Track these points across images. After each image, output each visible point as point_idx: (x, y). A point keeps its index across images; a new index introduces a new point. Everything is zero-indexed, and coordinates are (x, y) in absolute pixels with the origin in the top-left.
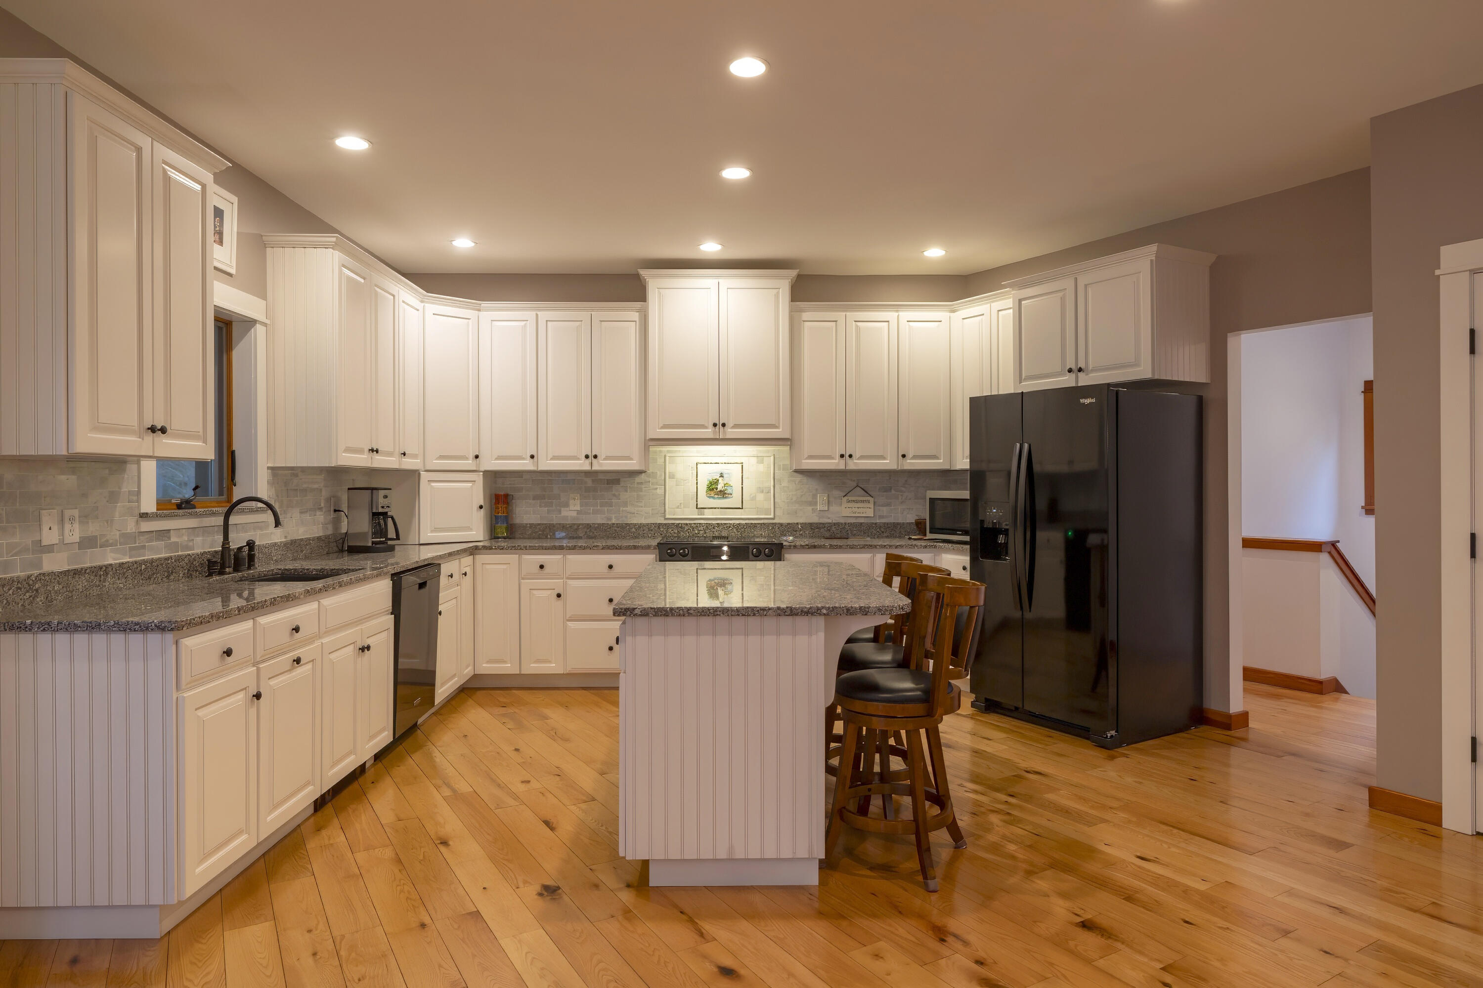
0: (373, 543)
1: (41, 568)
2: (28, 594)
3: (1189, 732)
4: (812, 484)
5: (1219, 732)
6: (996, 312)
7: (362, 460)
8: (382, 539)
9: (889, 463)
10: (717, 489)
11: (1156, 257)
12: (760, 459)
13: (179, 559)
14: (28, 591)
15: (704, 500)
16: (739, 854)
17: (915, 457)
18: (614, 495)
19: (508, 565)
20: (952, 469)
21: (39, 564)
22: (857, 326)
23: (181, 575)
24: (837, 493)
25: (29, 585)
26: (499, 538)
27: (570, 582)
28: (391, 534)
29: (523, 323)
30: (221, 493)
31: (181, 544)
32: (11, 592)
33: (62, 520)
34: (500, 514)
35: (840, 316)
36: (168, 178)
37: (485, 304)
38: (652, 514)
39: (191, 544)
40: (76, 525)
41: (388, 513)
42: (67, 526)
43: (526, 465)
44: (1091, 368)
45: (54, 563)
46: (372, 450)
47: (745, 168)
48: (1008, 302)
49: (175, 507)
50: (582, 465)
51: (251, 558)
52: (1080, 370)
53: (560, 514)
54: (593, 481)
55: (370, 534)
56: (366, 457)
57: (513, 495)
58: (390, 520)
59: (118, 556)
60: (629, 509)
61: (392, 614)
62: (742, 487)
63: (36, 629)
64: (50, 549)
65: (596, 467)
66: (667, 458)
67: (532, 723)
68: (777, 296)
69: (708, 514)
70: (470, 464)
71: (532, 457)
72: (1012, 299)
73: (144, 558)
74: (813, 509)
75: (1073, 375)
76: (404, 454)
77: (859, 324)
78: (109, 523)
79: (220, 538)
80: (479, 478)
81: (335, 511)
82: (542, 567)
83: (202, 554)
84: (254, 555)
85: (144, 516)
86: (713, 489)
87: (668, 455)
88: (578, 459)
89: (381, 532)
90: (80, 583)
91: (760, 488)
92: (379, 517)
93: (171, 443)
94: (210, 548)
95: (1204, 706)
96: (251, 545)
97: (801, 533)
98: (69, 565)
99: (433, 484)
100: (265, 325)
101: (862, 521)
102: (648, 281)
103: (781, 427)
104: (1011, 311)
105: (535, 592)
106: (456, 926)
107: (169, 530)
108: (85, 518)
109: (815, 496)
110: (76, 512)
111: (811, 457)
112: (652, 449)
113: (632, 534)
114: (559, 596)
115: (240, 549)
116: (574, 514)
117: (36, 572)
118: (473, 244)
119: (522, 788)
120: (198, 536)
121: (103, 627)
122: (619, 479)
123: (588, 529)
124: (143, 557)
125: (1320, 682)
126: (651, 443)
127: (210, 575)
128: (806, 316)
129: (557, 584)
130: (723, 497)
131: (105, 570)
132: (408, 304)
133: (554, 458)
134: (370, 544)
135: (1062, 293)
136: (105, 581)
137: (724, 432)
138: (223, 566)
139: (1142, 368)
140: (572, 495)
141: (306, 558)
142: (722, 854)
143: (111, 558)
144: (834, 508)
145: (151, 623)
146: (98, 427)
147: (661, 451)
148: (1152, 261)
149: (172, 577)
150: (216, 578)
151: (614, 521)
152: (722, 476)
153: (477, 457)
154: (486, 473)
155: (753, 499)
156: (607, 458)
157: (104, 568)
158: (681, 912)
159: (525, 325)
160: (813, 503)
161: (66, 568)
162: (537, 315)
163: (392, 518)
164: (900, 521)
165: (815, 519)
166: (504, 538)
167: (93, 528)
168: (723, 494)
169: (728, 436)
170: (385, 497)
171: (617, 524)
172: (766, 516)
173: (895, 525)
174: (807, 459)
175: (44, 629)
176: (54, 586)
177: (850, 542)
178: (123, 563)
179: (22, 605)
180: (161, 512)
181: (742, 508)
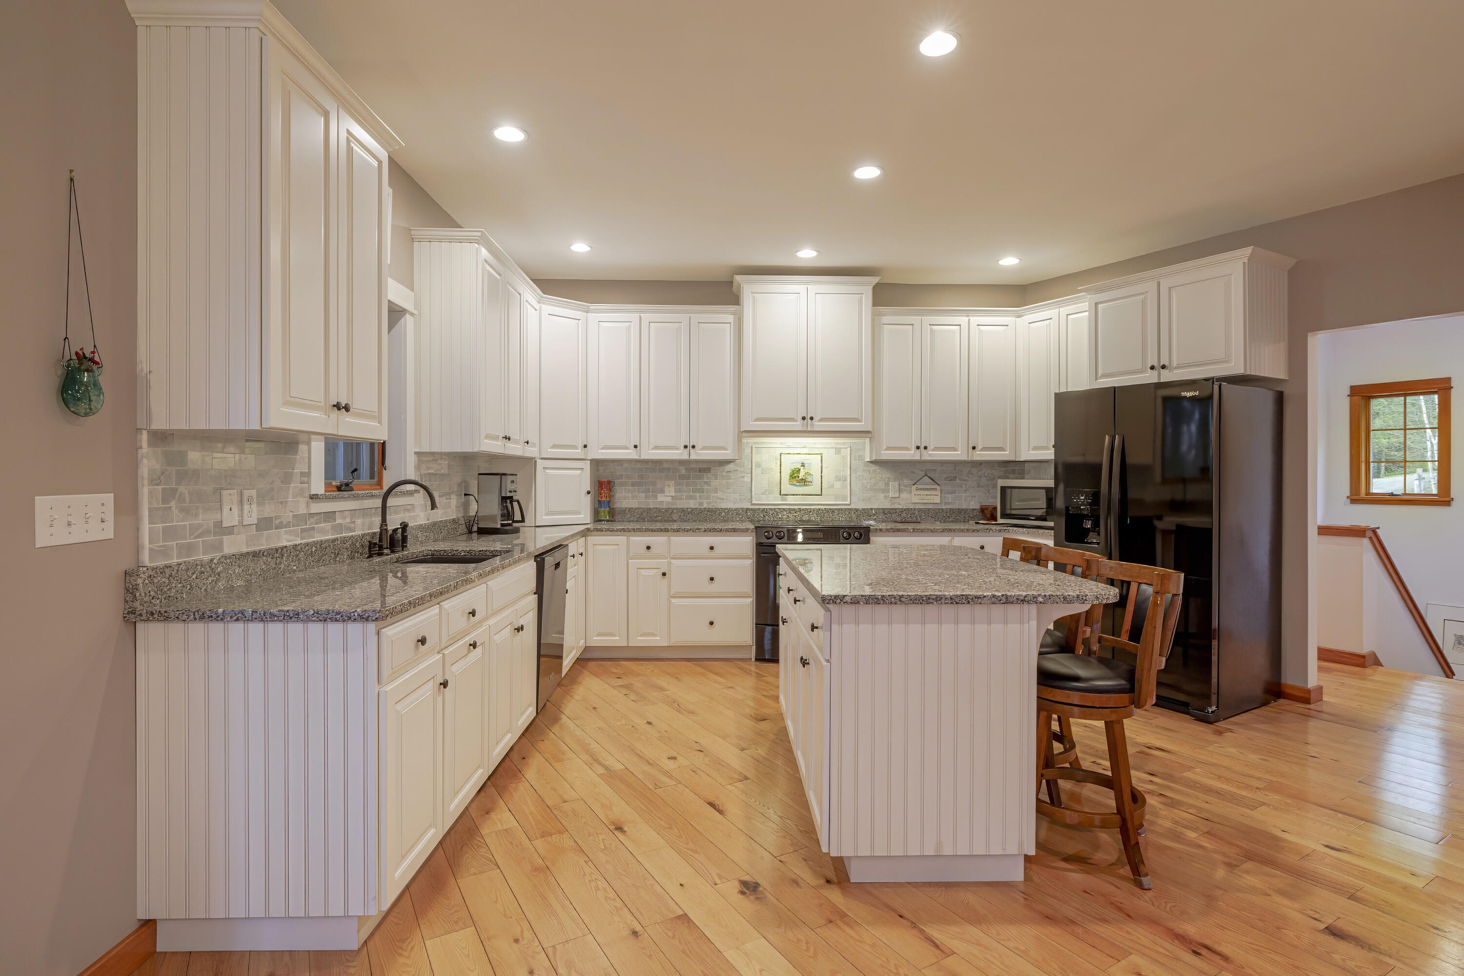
0: (502, 525)
1: (222, 550)
2: (210, 579)
3: (1270, 705)
4: (886, 474)
5: (1299, 706)
6: (1066, 316)
7: (496, 447)
8: (509, 522)
9: (960, 455)
10: (798, 477)
11: (1248, 260)
12: (838, 451)
13: (344, 540)
14: (210, 576)
15: (787, 488)
16: (948, 851)
17: (984, 449)
18: (706, 483)
19: (617, 546)
20: (1017, 460)
21: (219, 547)
22: (932, 330)
23: (345, 557)
24: (906, 482)
25: (212, 569)
26: (601, 521)
27: (673, 561)
28: (518, 517)
29: (628, 324)
30: (372, 477)
31: (344, 526)
32: (194, 576)
33: (241, 501)
34: (604, 499)
35: (915, 319)
36: (351, 149)
37: (593, 306)
38: (740, 500)
39: (352, 525)
40: (254, 506)
41: (514, 497)
42: (246, 507)
43: (630, 454)
44: (1175, 364)
45: (233, 545)
46: (506, 438)
47: (876, 166)
48: (1085, 305)
49: (335, 489)
50: (683, 455)
51: (404, 539)
52: (1163, 367)
53: (657, 499)
54: (686, 469)
55: (499, 516)
56: (500, 443)
57: (614, 482)
58: (515, 504)
59: (291, 537)
60: (719, 494)
61: (535, 593)
62: (821, 476)
63: (228, 619)
64: (230, 531)
65: (694, 457)
66: (754, 449)
67: (652, 694)
68: (860, 302)
69: (791, 500)
70: (578, 452)
71: (636, 447)
72: (1087, 303)
73: (314, 540)
74: (885, 496)
75: (1155, 373)
76: (528, 443)
77: (934, 327)
78: (283, 504)
79: (378, 520)
80: (587, 466)
81: (465, 495)
82: (648, 548)
83: (363, 536)
84: (406, 536)
85: (314, 497)
86: (795, 477)
87: (754, 446)
88: (677, 449)
89: (508, 515)
90: (258, 566)
91: (837, 476)
92: (507, 500)
93: (348, 422)
94: (369, 530)
95: (1283, 681)
96: (404, 526)
97: (875, 517)
98: (247, 546)
99: (547, 471)
100: (412, 314)
101: (930, 507)
102: (743, 287)
103: (864, 421)
104: (1087, 314)
105: (641, 571)
106: (670, 934)
107: (335, 512)
108: (262, 499)
109: (887, 484)
110: (253, 493)
111: (888, 448)
112: (744, 440)
113: (722, 518)
114: (664, 574)
115: (395, 530)
116: (669, 499)
117: (217, 555)
118: (589, 249)
119: (671, 765)
120: (358, 518)
121: (301, 616)
122: (710, 468)
123: (682, 513)
124: (313, 538)
125: (1363, 657)
126: (744, 434)
127: (370, 556)
128: (885, 319)
129: (663, 564)
130: (805, 485)
131: (280, 551)
132: (529, 304)
133: (656, 448)
134: (499, 526)
135: (1143, 296)
136: (280, 563)
137: (812, 425)
138: (381, 547)
139: (1233, 364)
140: (667, 483)
141: (444, 539)
142: (930, 851)
143: (285, 539)
144: (904, 495)
145: (354, 612)
146: (288, 400)
147: (748, 443)
148: (1244, 263)
149: (338, 559)
150: (377, 559)
151: (705, 506)
152: (803, 465)
153: (585, 446)
154: (592, 461)
155: (832, 487)
156: (704, 448)
157: (280, 550)
158: (901, 916)
159: (630, 326)
160: (886, 491)
161: (245, 550)
162: (640, 317)
163: (518, 502)
164: (964, 507)
165: (887, 505)
166: (608, 521)
167: (269, 509)
168: (804, 482)
169: (815, 429)
170: (513, 482)
171: (708, 508)
172: (844, 502)
173: (960, 511)
174: (886, 450)
175: (238, 618)
176: (235, 570)
177: (922, 526)
178: (296, 545)
179: (205, 590)
180: (330, 493)
181: (821, 495)
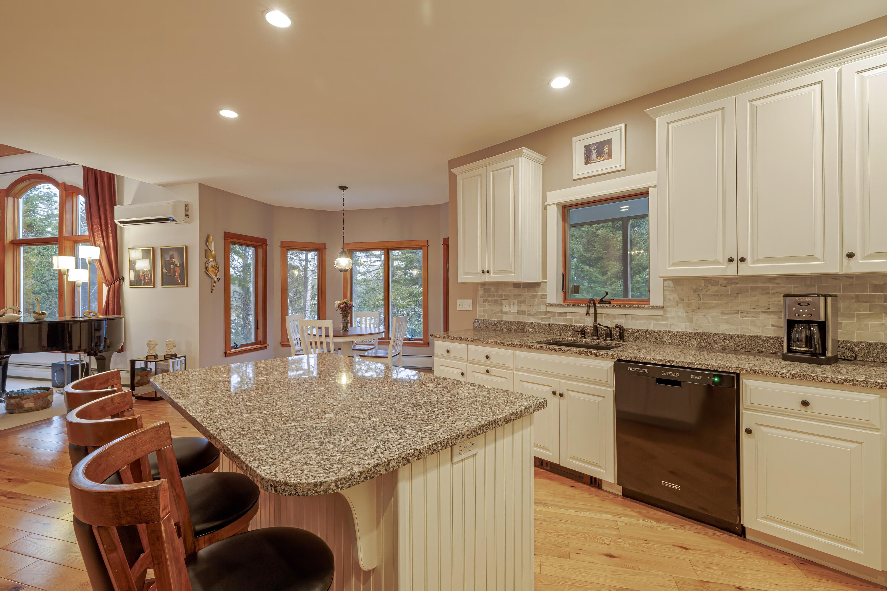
21: (502, 318)
33: (510, 304)
40: (516, 306)
42: (513, 306)
45: (508, 318)
59: (536, 320)
64: (506, 313)
78: (532, 306)
85: (551, 305)
93: (498, 276)
98: (514, 320)
107: (566, 312)
108: (520, 303)
110: (516, 301)
124: (547, 322)
143: (531, 320)
146: (466, 274)
167: (523, 308)
